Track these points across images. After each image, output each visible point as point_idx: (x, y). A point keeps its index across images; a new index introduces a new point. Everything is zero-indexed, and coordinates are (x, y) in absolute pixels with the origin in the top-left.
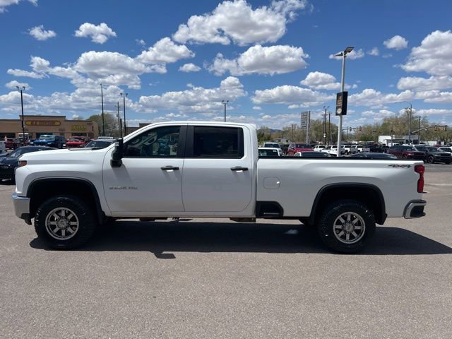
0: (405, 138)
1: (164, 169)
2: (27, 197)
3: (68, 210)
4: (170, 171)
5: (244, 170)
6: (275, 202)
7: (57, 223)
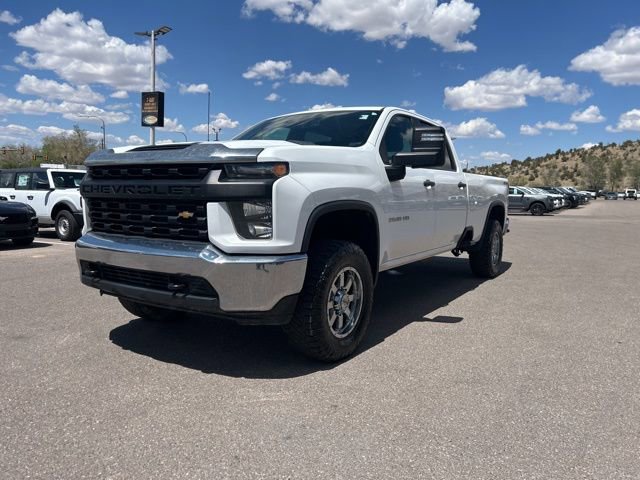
1: (427, 184)
2: (301, 253)
3: (353, 270)
4: (429, 187)
5: (464, 186)
6: (471, 227)
7: (335, 303)
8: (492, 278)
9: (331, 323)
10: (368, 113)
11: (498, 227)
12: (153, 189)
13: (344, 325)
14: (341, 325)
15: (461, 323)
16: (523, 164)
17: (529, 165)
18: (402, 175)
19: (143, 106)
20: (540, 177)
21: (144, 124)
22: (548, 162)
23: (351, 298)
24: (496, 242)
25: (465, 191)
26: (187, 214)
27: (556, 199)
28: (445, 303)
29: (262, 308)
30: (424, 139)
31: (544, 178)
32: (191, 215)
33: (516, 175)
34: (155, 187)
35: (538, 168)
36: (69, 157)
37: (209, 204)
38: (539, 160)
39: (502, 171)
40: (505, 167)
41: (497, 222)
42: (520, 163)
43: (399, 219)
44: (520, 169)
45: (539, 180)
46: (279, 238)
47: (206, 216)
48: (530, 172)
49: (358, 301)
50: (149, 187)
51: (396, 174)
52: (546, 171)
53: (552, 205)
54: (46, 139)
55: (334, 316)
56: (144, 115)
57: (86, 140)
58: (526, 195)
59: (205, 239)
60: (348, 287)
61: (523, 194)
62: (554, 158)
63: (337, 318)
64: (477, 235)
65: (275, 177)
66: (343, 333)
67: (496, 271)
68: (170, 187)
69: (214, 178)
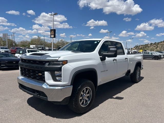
0: (39, 46)
1: (114, 60)
2: (71, 85)
3: (89, 88)
4: (115, 61)
5: (127, 59)
6: (130, 70)
7: (83, 97)
8: (137, 83)
9: (81, 103)
10: (97, 41)
11: (139, 69)
12: (32, 67)
13: (86, 103)
14: (85, 103)
15: (123, 99)
16: (154, 44)
17: (156, 44)
18: (105, 59)
19: (51, 33)
20: (159, 48)
21: (51, 37)
22: (161, 43)
23: (88, 95)
24: (138, 72)
25: (127, 60)
26: (40, 74)
27: (162, 55)
28: (120, 92)
29: (59, 101)
30: (111, 50)
31: (160, 48)
32: (41, 74)
33: (152, 47)
34: (33, 66)
35: (158, 45)
36: (36, 43)
37: (45, 72)
38: (158, 43)
39: (148, 46)
40: (148, 45)
41: (139, 67)
42: (153, 44)
43: (104, 71)
44: (153, 45)
45: (158, 49)
46: (64, 81)
47: (44, 75)
48: (156, 46)
49: (91, 95)
50: (32, 66)
51: (103, 59)
52: (161, 46)
53: (161, 57)
54: (31, 39)
55: (82, 101)
56: (51, 35)
57: (40, 39)
58: (153, 54)
59: (44, 81)
60: (87, 92)
61: (152, 54)
62: (163, 42)
63: (83, 101)
64: (132, 71)
65: (63, 65)
66: (85, 105)
67: (138, 81)
68: (36, 67)
69: (47, 65)
